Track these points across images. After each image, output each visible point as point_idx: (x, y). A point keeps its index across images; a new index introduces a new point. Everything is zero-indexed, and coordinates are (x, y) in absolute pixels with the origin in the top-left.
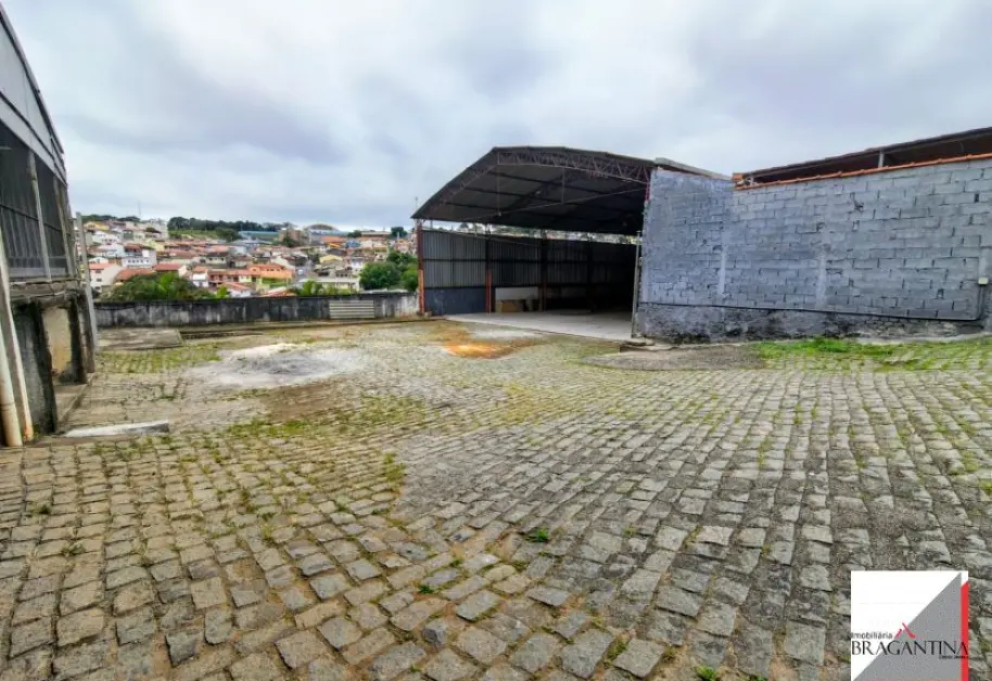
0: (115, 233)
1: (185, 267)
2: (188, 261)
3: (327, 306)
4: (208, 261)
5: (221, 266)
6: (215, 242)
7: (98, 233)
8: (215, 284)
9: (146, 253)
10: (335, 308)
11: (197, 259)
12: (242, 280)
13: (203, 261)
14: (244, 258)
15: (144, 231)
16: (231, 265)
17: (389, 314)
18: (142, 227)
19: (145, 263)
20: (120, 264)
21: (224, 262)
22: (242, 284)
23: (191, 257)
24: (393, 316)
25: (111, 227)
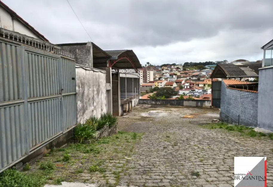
0: (168, 70)
1: (184, 81)
2: (185, 79)
3: (183, 102)
4: (191, 78)
5: (195, 80)
6: (196, 71)
7: (164, 70)
8: (191, 87)
9: (174, 76)
10: (185, 103)
11: (188, 78)
12: (200, 86)
13: (190, 78)
14: (204, 76)
15: (176, 68)
16: (199, 80)
17: (201, 106)
18: (176, 67)
19: (174, 80)
20: (167, 81)
21: (197, 78)
22: (200, 87)
23: (186, 77)
24: (202, 106)
25: (168, 68)
